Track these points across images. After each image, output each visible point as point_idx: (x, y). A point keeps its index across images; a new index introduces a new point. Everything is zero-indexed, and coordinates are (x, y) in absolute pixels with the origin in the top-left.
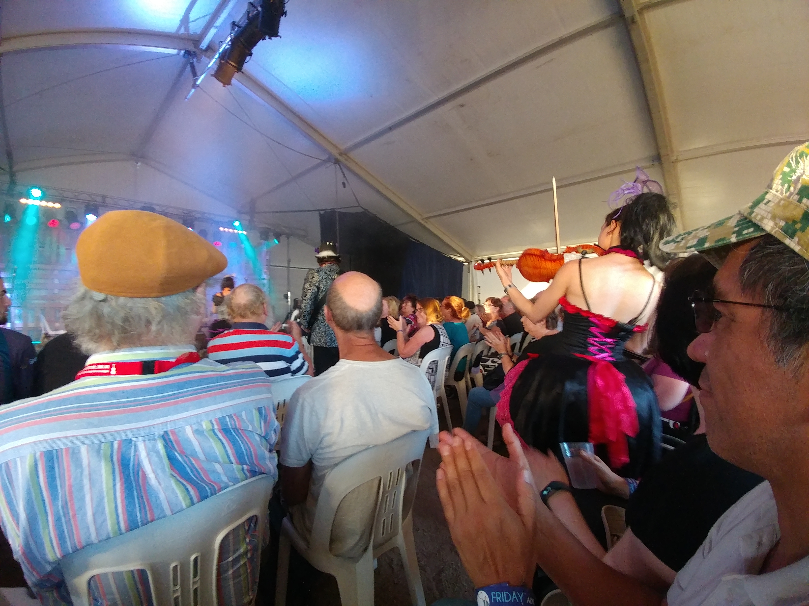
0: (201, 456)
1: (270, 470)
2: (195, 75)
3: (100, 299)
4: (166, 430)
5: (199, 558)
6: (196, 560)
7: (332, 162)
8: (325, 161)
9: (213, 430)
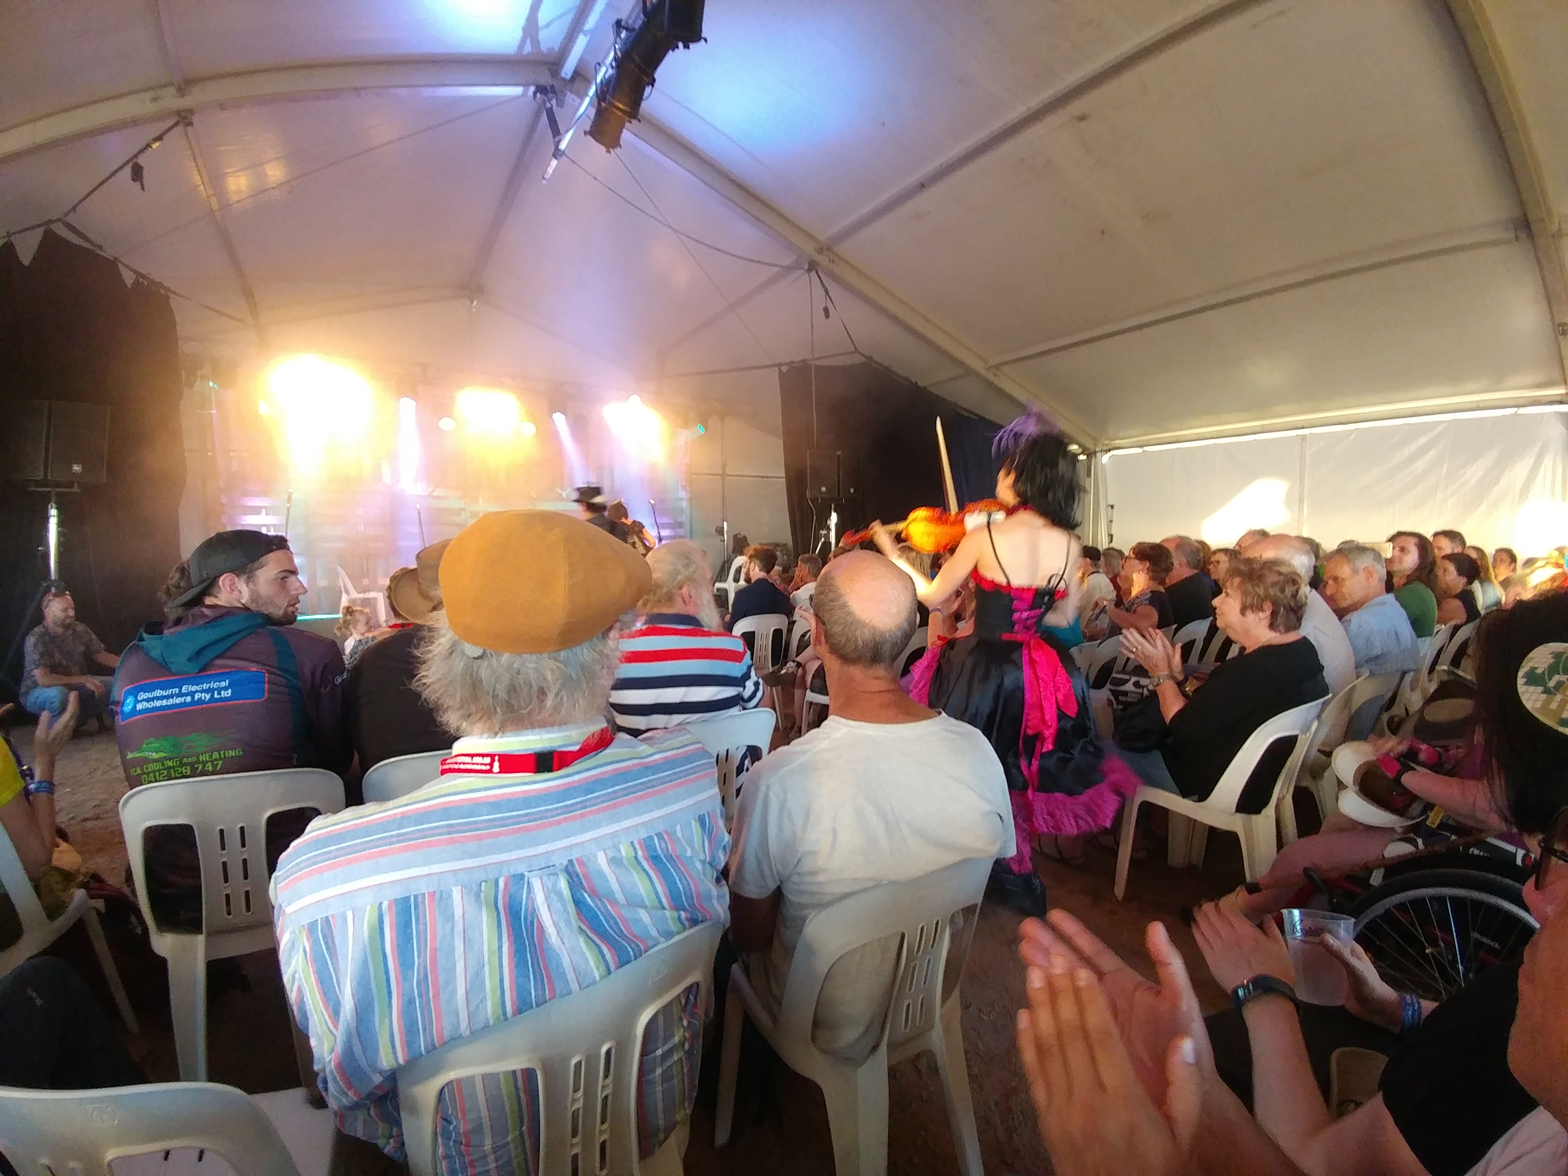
0: (620, 897)
1: (719, 915)
2: (556, 132)
3: (476, 656)
4: (570, 858)
5: (613, 1050)
6: (608, 1053)
7: (803, 269)
8: (790, 269)
9: (636, 858)
